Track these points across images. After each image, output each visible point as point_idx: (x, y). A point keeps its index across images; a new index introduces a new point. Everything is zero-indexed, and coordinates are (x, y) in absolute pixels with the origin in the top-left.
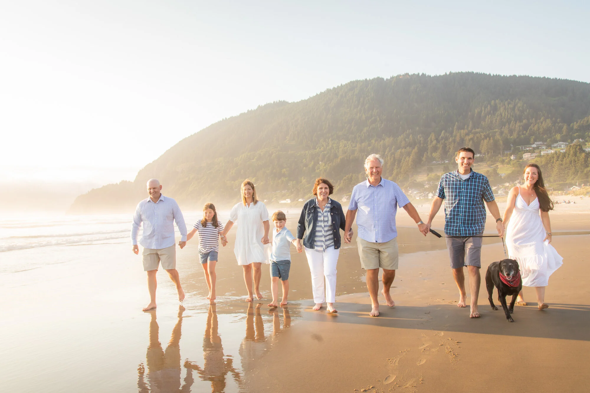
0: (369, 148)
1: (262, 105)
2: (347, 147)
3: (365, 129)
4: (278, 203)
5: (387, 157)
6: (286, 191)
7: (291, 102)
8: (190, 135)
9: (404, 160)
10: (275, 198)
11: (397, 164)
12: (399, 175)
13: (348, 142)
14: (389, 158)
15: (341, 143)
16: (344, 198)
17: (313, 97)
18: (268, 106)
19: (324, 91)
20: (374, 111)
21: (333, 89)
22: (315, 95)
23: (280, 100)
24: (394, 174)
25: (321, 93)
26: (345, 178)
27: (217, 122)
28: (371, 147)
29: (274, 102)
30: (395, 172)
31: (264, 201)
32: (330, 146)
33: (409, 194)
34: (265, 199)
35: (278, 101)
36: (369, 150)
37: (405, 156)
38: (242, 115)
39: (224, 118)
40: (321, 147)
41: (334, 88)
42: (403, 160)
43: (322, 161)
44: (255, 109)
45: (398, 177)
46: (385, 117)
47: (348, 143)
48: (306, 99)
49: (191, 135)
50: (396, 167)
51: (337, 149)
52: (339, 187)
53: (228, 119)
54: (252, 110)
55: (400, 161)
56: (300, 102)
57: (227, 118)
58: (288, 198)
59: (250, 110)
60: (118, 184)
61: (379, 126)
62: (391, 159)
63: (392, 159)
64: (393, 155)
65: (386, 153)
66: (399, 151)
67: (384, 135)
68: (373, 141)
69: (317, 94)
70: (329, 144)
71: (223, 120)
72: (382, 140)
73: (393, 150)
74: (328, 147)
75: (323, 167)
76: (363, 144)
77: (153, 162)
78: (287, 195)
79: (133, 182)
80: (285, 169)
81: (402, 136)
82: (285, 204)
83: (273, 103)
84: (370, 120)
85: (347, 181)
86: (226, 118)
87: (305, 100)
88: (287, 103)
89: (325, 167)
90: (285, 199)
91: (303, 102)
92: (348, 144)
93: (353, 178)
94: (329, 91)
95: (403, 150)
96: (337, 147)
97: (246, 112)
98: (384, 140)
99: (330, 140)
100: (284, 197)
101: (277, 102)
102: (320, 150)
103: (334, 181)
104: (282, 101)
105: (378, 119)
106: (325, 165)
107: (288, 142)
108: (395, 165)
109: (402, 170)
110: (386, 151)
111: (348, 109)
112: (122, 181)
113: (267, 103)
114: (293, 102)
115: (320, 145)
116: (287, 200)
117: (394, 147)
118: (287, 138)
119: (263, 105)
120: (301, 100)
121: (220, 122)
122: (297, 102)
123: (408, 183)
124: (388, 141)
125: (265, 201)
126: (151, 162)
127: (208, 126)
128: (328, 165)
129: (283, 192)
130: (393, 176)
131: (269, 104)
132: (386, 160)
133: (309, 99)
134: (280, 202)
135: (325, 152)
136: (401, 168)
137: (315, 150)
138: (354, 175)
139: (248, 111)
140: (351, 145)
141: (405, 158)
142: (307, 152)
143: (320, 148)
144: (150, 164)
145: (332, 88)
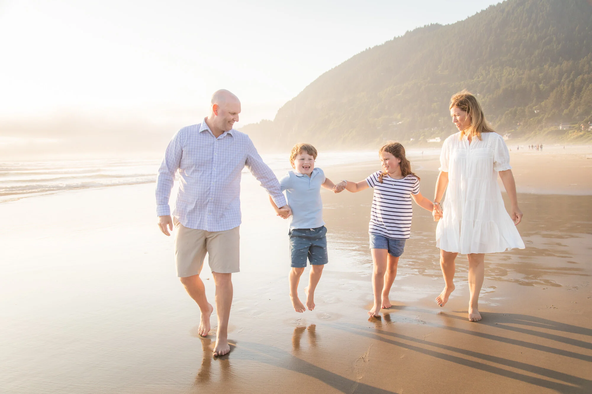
0: (540, 75)
1: (410, 31)
2: (513, 75)
3: (537, 52)
4: (427, 142)
5: (564, 85)
6: (436, 128)
7: (445, 25)
9: (586, 89)
10: (423, 137)
11: (576, 93)
12: (578, 107)
13: (514, 68)
14: (565, 86)
15: (504, 71)
16: (505, 136)
17: (472, 17)
18: (418, 31)
19: (486, 9)
20: (550, 29)
21: (497, 5)
22: (474, 14)
23: (432, 23)
24: (571, 106)
25: (483, 11)
26: (506, 112)
27: (360, 53)
28: (542, 74)
29: (425, 26)
30: (572, 104)
31: (410, 140)
32: (491, 75)
33: (589, 130)
34: (412, 138)
35: (430, 25)
36: (540, 77)
37: (587, 83)
38: (388, 43)
39: (368, 48)
40: (480, 76)
41: (499, 4)
42: (584, 88)
43: (480, 93)
44: (403, 36)
45: (576, 110)
46: (564, 35)
47: (513, 70)
48: (464, 20)
50: (574, 97)
51: (500, 78)
52: (499, 123)
53: (373, 48)
54: (399, 37)
55: (580, 90)
56: (456, 23)
58: (438, 137)
59: (397, 36)
60: (259, 123)
61: (555, 47)
62: (568, 87)
63: (570, 87)
64: (571, 83)
65: (562, 81)
66: (580, 77)
67: (561, 58)
68: (546, 67)
69: (477, 13)
70: (489, 72)
71: (366, 49)
72: (558, 65)
73: (571, 77)
74: (488, 76)
75: (481, 99)
76: (533, 71)
77: (293, 99)
78: (437, 133)
79: (273, 121)
80: (435, 103)
81: (585, 59)
82: (434, 143)
83: (423, 27)
84: (544, 41)
85: (510, 115)
87: (462, 21)
88: (441, 26)
89: (483, 100)
90: (434, 138)
91: (459, 23)
92: (513, 72)
93: (517, 112)
94: (492, 7)
95: (586, 76)
96: (499, 76)
97: (392, 39)
98: (561, 64)
99: (490, 68)
100: (432, 135)
101: (428, 25)
102: (478, 80)
103: (494, 116)
104: (434, 24)
105: (555, 39)
106: (484, 97)
107: (439, 72)
108: (574, 94)
109: (583, 100)
110: (563, 78)
111: (516, 29)
112: (262, 120)
113: (417, 28)
114: (447, 24)
115: (478, 74)
116: (436, 138)
117: (573, 73)
118: (439, 67)
119: (412, 30)
120: (458, 21)
121: (363, 53)
122: (453, 24)
123: (589, 117)
124: (566, 65)
125: (412, 139)
127: (350, 58)
128: (488, 97)
129: (432, 129)
130: (569, 108)
131: (419, 28)
132: (561, 89)
133: (467, 19)
134: (428, 141)
135: (485, 82)
136: (581, 98)
137: (472, 80)
138: (519, 108)
139: (395, 38)
140: (518, 72)
141: (588, 86)
142: (462, 82)
143: (479, 78)
144: (289, 102)
145: (495, 4)
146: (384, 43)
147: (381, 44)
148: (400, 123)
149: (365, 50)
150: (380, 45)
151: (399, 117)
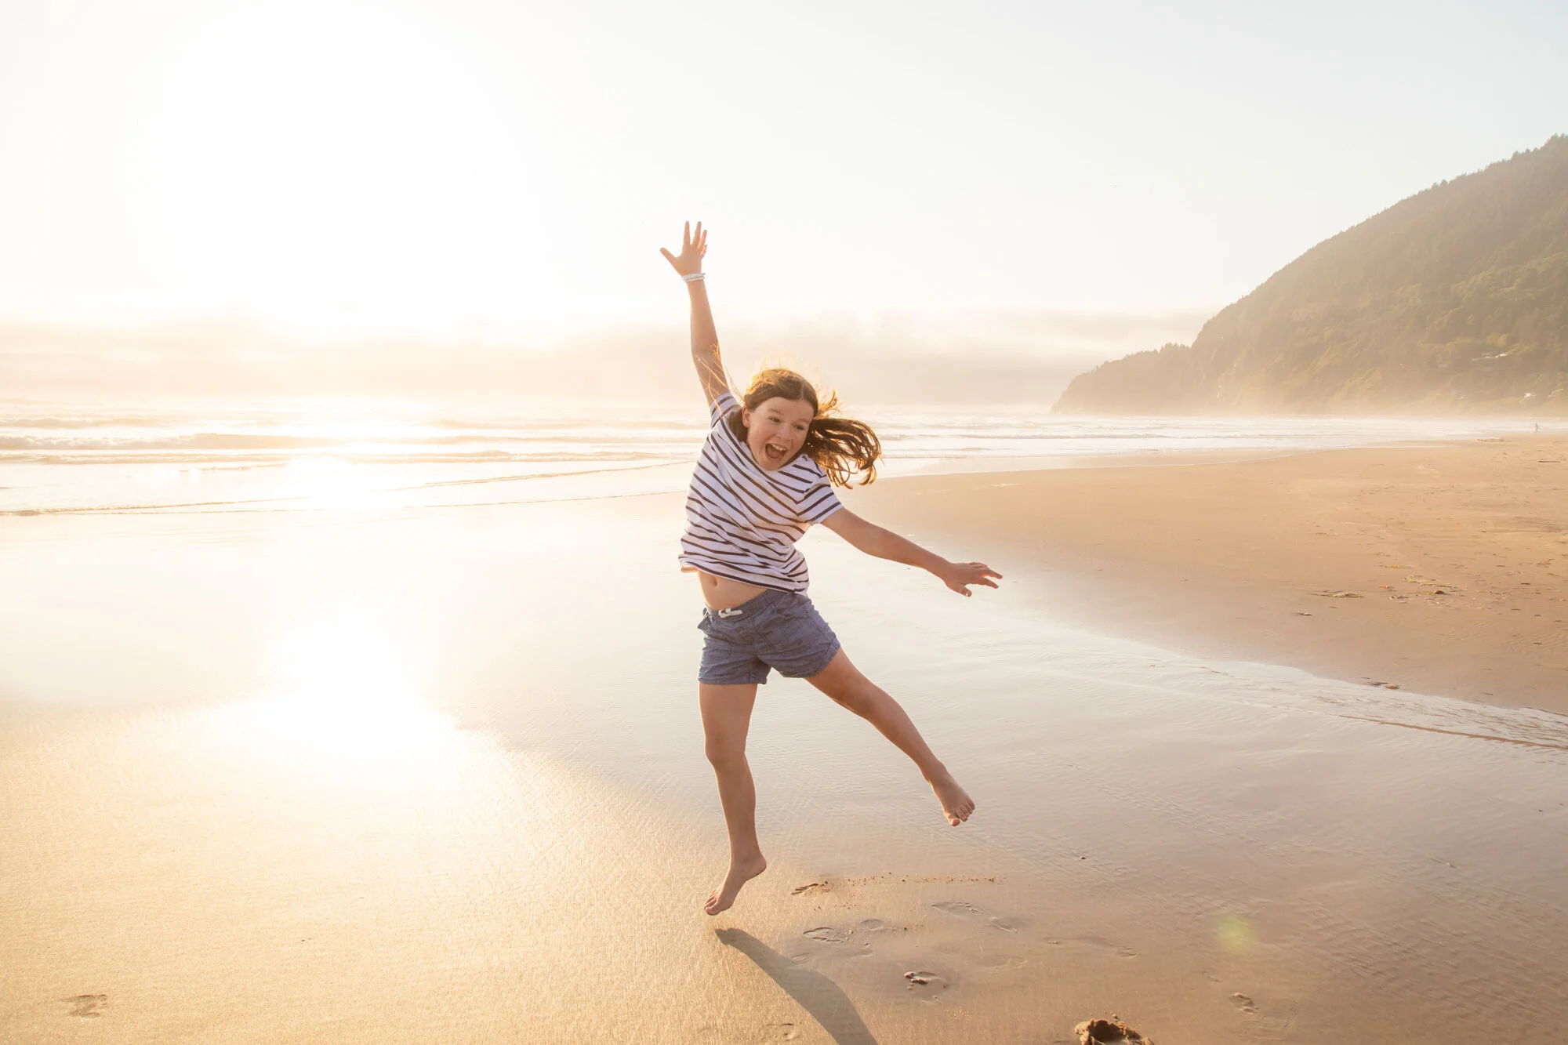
38: (1493, 168)
44: (1539, 148)
57: (1448, 181)
71: (1435, 186)
77: (1240, 301)
86: (1444, 180)
97: (1509, 157)
126: (1235, 301)
127: (1389, 207)
146: (1483, 170)
147: (1477, 172)
148: (1501, 355)
149: (1430, 187)
150: (1473, 174)
151: (1502, 341)
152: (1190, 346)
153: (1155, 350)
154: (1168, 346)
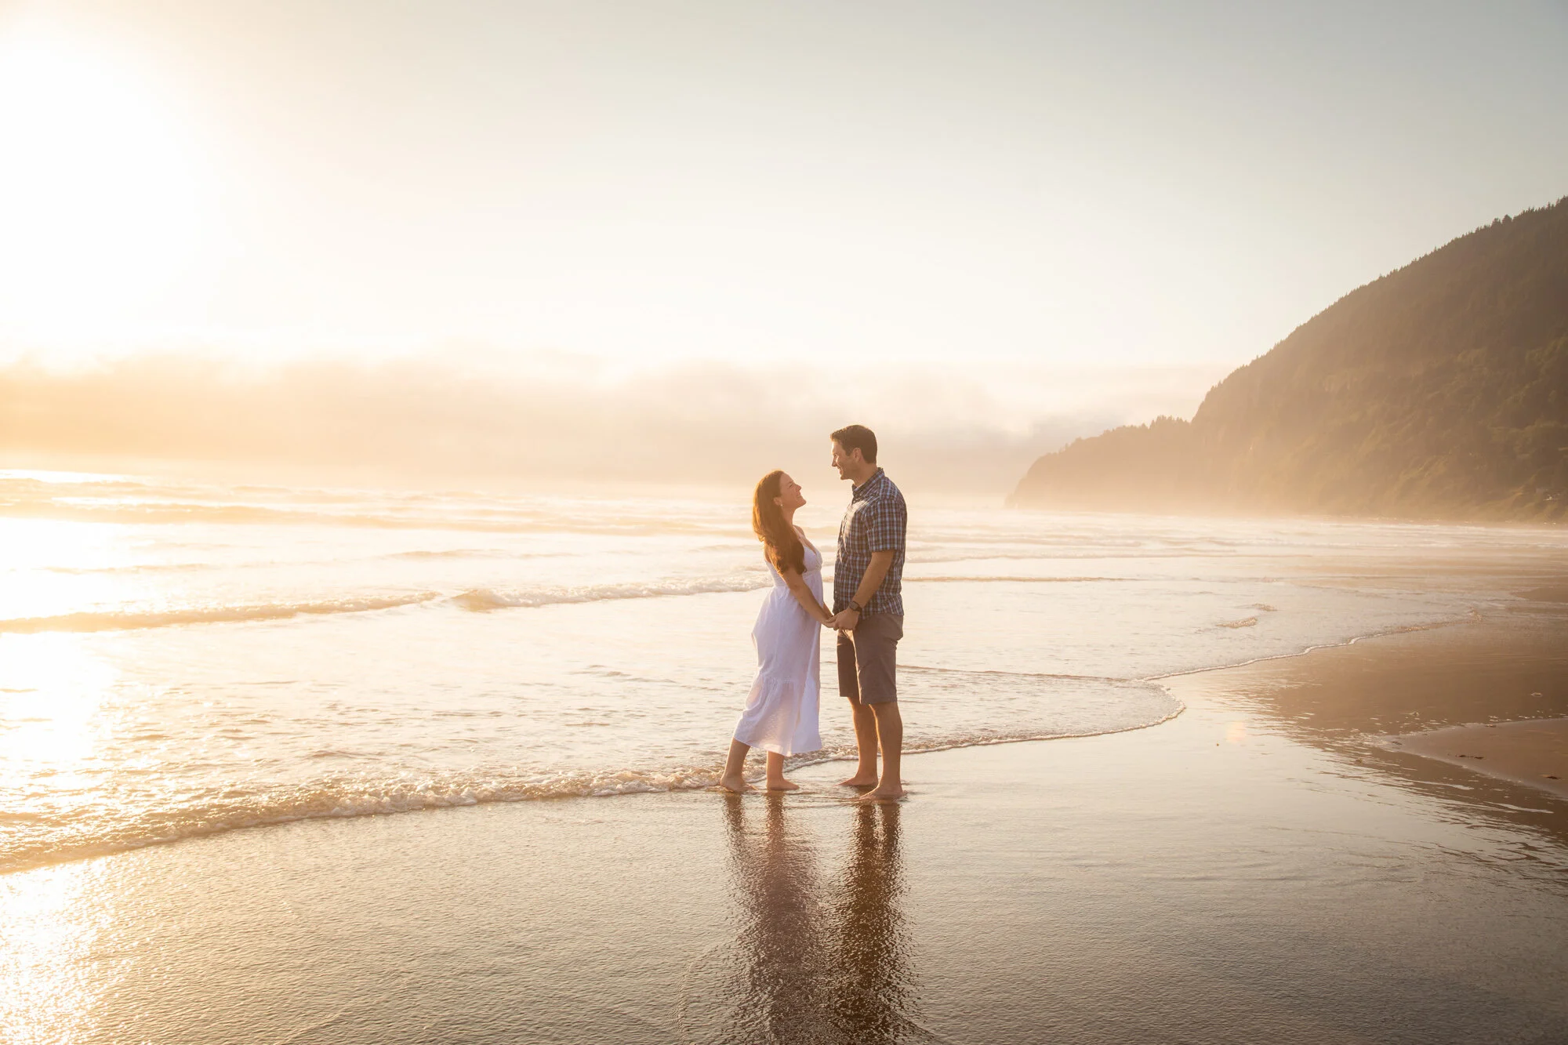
8: (1376, 278)
27: (1474, 232)
39: (1501, 218)
49: (1381, 278)
53: (1517, 218)
57: (1512, 217)
60: (1148, 425)
71: (1496, 222)
77: (1254, 363)
86: (1507, 217)
112: (1158, 418)
126: (1248, 363)
127: (1439, 246)
144: (1243, 369)
146: (1555, 205)
147: (1546, 207)
149: (1490, 223)
150: (1543, 209)
152: (1189, 420)
153: (1144, 425)
154: (1161, 419)
